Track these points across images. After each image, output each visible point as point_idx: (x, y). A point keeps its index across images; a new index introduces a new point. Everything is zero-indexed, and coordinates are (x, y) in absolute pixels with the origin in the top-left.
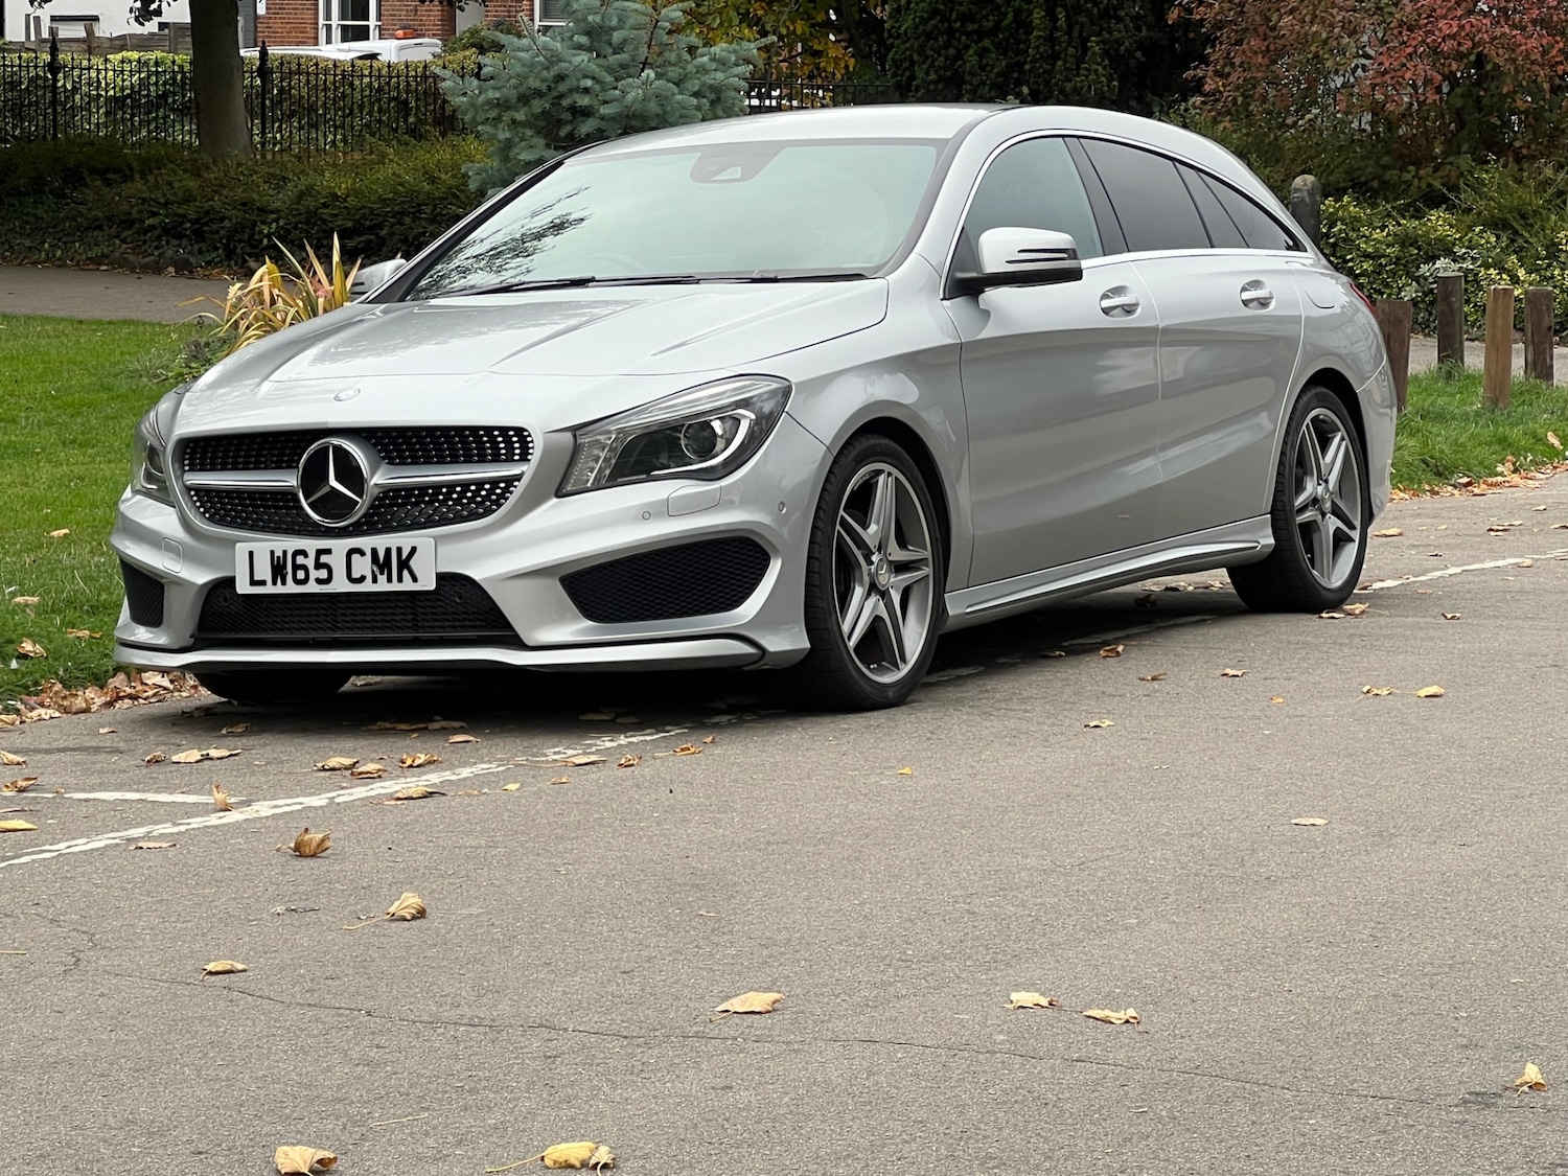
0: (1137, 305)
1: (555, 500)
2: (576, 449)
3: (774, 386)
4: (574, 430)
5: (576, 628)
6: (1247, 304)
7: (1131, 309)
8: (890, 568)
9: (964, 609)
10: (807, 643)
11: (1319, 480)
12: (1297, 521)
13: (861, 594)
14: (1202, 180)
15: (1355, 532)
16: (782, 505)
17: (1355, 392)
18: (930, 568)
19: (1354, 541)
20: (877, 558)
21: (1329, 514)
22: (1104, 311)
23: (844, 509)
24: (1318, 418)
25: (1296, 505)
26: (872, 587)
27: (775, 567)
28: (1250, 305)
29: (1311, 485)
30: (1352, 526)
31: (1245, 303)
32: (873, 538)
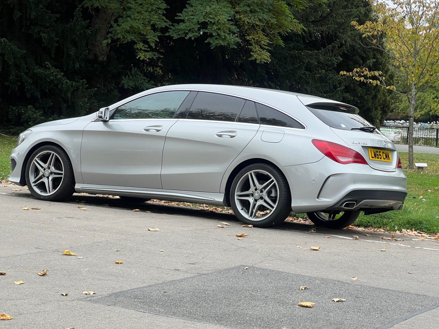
0: (160, 130)
6: (220, 136)
7: (158, 131)
8: (51, 173)
9: (80, 188)
10: (19, 181)
11: (256, 190)
12: (236, 198)
13: (39, 176)
14: (255, 105)
15: (273, 208)
16: (19, 154)
17: (279, 168)
18: (63, 176)
19: (272, 211)
20: (46, 170)
21: (259, 200)
22: (145, 130)
23: (37, 158)
24: (258, 172)
25: (237, 193)
26: (44, 175)
27: (16, 166)
28: (222, 136)
29: (250, 190)
30: (272, 206)
31: (218, 135)
32: (46, 166)
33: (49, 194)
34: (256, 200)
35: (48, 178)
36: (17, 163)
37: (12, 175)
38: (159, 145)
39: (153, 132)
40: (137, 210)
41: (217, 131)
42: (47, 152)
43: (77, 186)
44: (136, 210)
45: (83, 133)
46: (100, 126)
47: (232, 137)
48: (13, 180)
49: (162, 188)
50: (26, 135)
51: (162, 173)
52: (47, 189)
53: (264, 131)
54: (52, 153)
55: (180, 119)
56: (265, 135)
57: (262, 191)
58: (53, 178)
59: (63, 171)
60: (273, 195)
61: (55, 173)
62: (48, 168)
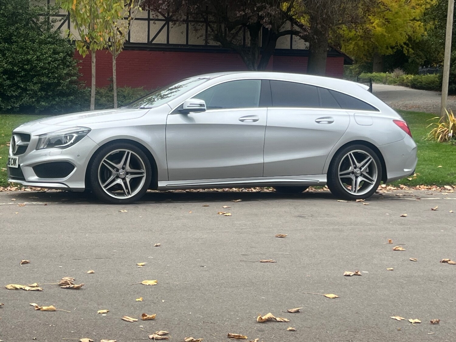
0: (258, 120)
1: (35, 150)
2: (40, 140)
3: (86, 130)
4: (39, 135)
5: (35, 178)
6: (318, 122)
7: (255, 121)
8: (127, 173)
9: (165, 186)
10: (84, 187)
11: (355, 168)
12: (339, 177)
13: (112, 178)
14: (330, 92)
15: (373, 182)
16: (78, 156)
17: (376, 147)
18: (145, 175)
19: (372, 184)
20: (121, 171)
21: (360, 177)
22: (240, 120)
23: (106, 158)
24: (357, 152)
25: (339, 173)
26: (118, 177)
27: (75, 169)
28: (320, 122)
29: (351, 169)
30: (372, 181)
31: (317, 122)
32: (119, 166)
33: (130, 196)
34: (357, 177)
35: (124, 179)
36: (76, 166)
37: (68, 181)
38: (259, 134)
39: (249, 122)
40: (240, 200)
41: (315, 118)
42: (120, 151)
43: (161, 184)
44: (238, 200)
45: (166, 127)
46: (178, 119)
47: (330, 122)
48: (73, 185)
49: (263, 175)
50: (77, 133)
51: (265, 162)
52: (126, 191)
53: (354, 115)
54: (127, 151)
55: (269, 108)
56: (358, 119)
57: (360, 169)
58: (132, 178)
59: (144, 169)
60: (368, 171)
61: (132, 173)
62: (123, 168)
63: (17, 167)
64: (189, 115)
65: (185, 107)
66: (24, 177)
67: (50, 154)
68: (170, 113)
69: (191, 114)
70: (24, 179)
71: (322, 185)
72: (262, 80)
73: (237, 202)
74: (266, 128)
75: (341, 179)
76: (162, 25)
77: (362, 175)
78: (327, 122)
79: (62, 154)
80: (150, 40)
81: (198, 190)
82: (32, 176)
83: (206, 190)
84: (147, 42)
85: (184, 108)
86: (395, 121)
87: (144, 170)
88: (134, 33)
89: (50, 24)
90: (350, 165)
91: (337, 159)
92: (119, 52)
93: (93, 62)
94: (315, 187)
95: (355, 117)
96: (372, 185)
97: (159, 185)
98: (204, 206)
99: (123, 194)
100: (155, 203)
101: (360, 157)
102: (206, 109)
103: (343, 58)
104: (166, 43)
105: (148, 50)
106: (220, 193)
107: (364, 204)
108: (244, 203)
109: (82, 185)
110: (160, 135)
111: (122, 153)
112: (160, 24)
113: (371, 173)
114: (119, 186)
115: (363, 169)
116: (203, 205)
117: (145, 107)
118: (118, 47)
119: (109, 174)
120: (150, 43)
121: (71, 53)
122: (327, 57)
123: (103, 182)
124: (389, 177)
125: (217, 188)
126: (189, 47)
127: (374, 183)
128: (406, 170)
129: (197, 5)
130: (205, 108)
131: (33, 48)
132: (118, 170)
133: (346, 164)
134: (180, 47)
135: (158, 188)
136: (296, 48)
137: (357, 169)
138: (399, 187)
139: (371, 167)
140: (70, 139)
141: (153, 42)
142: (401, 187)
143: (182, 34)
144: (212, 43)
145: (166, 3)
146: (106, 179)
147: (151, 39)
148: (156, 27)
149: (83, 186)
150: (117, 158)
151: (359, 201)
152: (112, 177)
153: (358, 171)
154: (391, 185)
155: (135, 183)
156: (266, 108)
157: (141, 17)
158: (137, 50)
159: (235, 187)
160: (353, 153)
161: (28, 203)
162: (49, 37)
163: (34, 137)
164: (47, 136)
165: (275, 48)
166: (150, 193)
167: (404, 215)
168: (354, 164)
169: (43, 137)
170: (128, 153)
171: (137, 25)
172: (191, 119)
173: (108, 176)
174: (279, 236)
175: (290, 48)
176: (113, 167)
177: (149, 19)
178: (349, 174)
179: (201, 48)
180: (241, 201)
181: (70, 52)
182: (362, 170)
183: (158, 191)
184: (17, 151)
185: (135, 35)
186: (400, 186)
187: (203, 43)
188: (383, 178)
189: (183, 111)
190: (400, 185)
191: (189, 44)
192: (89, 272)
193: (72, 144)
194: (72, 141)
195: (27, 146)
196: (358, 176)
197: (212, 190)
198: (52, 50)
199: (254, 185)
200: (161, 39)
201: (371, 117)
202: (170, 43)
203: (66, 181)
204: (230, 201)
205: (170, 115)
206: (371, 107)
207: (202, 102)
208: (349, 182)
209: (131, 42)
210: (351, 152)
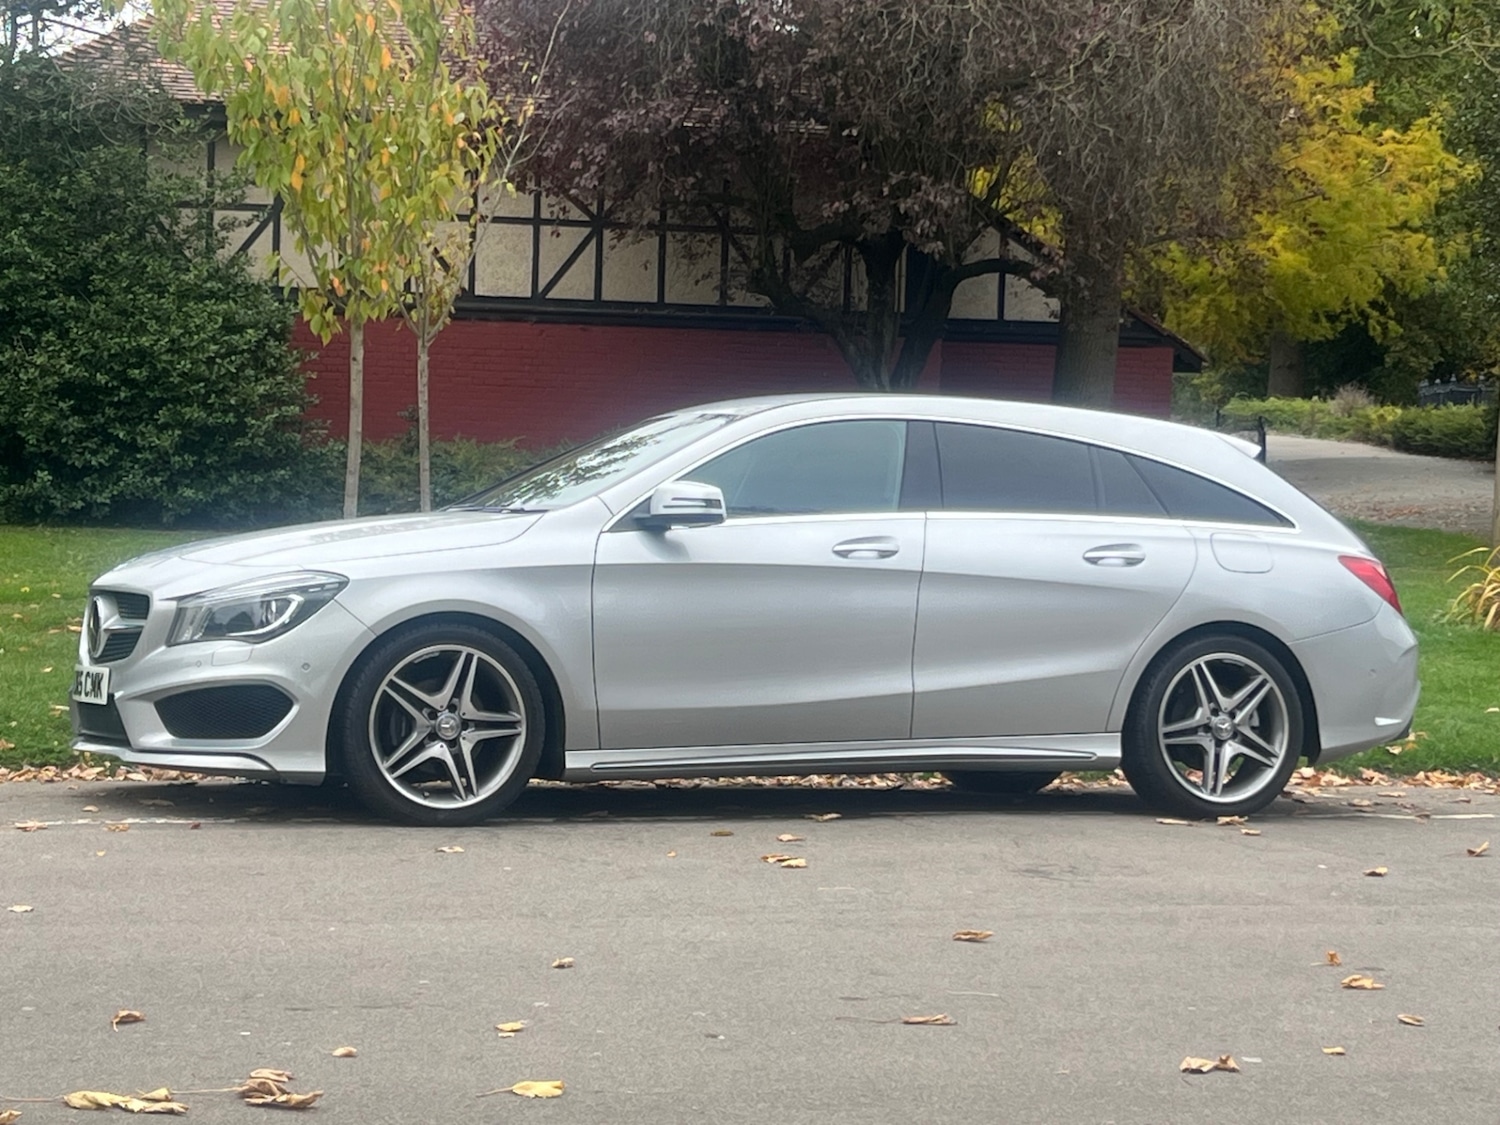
0: (896, 552)
1: (164, 648)
2: (180, 613)
3: (333, 580)
4: (180, 599)
5: (163, 738)
6: (1093, 561)
7: (885, 554)
8: (465, 724)
9: (588, 766)
10: (322, 768)
11: (1215, 712)
12: (1163, 742)
13: (414, 739)
14: (1129, 461)
15: (1273, 759)
16: (306, 665)
17: (1284, 644)
18: (523, 729)
19: (1271, 767)
20: (444, 715)
21: (1230, 742)
22: (838, 553)
23: (396, 675)
24: (1220, 661)
25: (1163, 729)
26: (433, 736)
27: (295, 710)
28: (1100, 562)
29: (1201, 715)
30: (1269, 755)
31: (1089, 560)
32: (440, 700)
33: (472, 801)
34: (1219, 743)
35: (453, 744)
36: (297, 700)
37: (268, 748)
38: (900, 599)
39: (865, 557)
40: (834, 815)
41: (1083, 547)
42: (442, 652)
43: (574, 761)
44: (829, 816)
45: (593, 573)
46: (633, 548)
47: (1131, 562)
48: (285, 764)
49: (910, 735)
50: (302, 590)
51: (918, 689)
52: (459, 782)
53: (1211, 541)
54: (465, 650)
55: (931, 514)
56: (1222, 551)
57: (1232, 715)
58: (479, 742)
59: (519, 713)
60: (1256, 722)
61: (480, 725)
62: (452, 708)
63: (103, 701)
64: (668, 534)
65: (658, 509)
66: (125, 733)
67: (212, 661)
68: (606, 528)
69: (677, 532)
70: (125, 742)
71: (1104, 767)
72: (908, 421)
73: (826, 821)
74: (921, 577)
75: (1168, 747)
76: (580, 240)
77: (1236, 734)
78: (1121, 561)
79: (251, 659)
80: (540, 289)
81: (697, 781)
82: (154, 731)
83: (721, 779)
84: (529, 295)
85: (654, 511)
86: (1346, 560)
87: (520, 716)
88: (488, 264)
89: (216, 234)
90: (1197, 703)
91: (1155, 682)
92: (439, 326)
93: (354, 359)
94: (1081, 773)
95: (1216, 545)
96: (1269, 770)
97: (569, 765)
98: (716, 834)
99: (450, 793)
100: (554, 822)
101: (1231, 678)
102: (725, 515)
103: (1171, 350)
104: (591, 297)
105: (534, 318)
106: (769, 791)
107: (1244, 831)
108: (846, 825)
109: (316, 764)
110: (575, 600)
111: (449, 660)
112: (572, 237)
113: (1266, 729)
114: (437, 767)
115: (1240, 716)
116: (713, 831)
117: (527, 507)
118: (435, 312)
119: (404, 725)
120: (538, 296)
121: (281, 329)
122: (1120, 346)
123: (387, 752)
124: (1327, 742)
125: (760, 775)
126: (665, 312)
127: (1277, 763)
128: (1381, 721)
129: (696, 177)
130: (723, 511)
131: (158, 314)
132: (433, 714)
133: (1185, 700)
134: (636, 311)
135: (567, 773)
136: (1018, 318)
137: (1222, 716)
138: (1357, 776)
139: (1266, 710)
140: (280, 612)
141: (550, 295)
142: (1364, 776)
143: (646, 268)
144: (741, 298)
145: (594, 168)
146: (395, 743)
147: (542, 284)
148: (559, 245)
149: (320, 766)
150: (432, 674)
151: (1228, 823)
152: (415, 735)
153: (1223, 723)
154: (1331, 770)
155: (489, 756)
156: (921, 515)
157: (512, 212)
158: (497, 321)
159: (819, 774)
160: (1208, 663)
161: (137, 820)
162: (210, 277)
163: (160, 605)
164: (205, 602)
165: (950, 317)
166: (537, 790)
167: (1378, 871)
168: (1210, 701)
169: (190, 604)
170: (469, 657)
171: (497, 238)
172: (676, 548)
173: (403, 734)
174: (963, 937)
175: (995, 317)
176: (420, 705)
177: (536, 222)
178: (1193, 731)
179: (708, 314)
180: (837, 818)
181: (278, 326)
182: (1237, 720)
183: (563, 784)
184: (104, 650)
185: (489, 270)
186: (1361, 773)
187: (714, 299)
188: (1307, 747)
189: (649, 522)
190: (1361, 769)
191: (667, 301)
192: (340, 1051)
193: (286, 628)
194: (285, 618)
195: (139, 634)
196: (1225, 741)
197: (740, 780)
198: (220, 320)
199: (880, 767)
200: (576, 286)
201: (1268, 545)
202: (606, 296)
203: (264, 749)
204: (803, 818)
205: (609, 534)
206: (1264, 511)
207: (714, 492)
208: (1193, 757)
209: (477, 293)
210: (1201, 661)
